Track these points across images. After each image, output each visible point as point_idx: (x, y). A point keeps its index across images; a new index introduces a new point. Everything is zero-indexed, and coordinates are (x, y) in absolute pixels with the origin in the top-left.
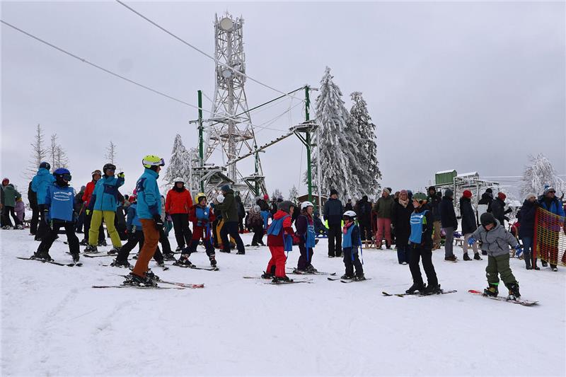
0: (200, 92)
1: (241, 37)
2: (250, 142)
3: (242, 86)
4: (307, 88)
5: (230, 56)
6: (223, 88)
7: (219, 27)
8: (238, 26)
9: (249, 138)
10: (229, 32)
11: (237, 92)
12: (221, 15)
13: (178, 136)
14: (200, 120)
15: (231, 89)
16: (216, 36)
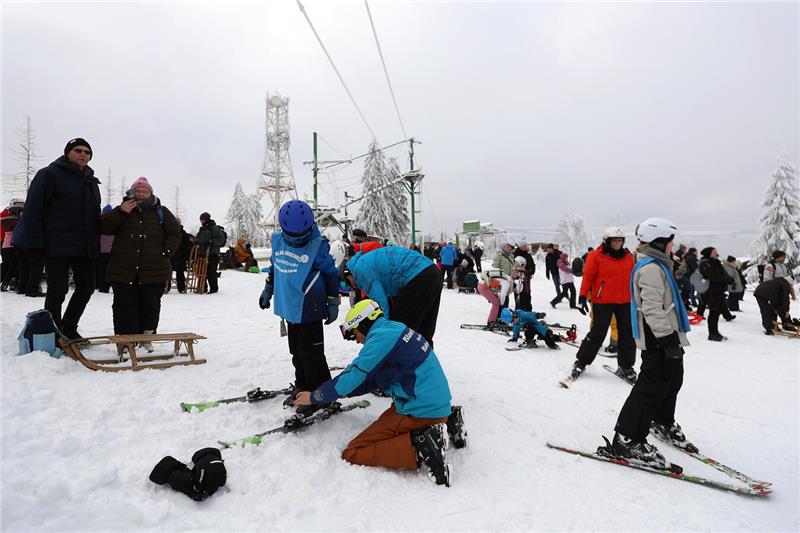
0: (315, 134)
1: (287, 112)
2: (292, 192)
3: (287, 149)
4: (412, 141)
5: (277, 125)
6: (271, 149)
7: (270, 103)
8: (285, 103)
9: (291, 189)
10: (278, 107)
11: (283, 154)
12: (272, 94)
13: (239, 184)
14: (315, 162)
15: (278, 150)
16: (267, 109)
